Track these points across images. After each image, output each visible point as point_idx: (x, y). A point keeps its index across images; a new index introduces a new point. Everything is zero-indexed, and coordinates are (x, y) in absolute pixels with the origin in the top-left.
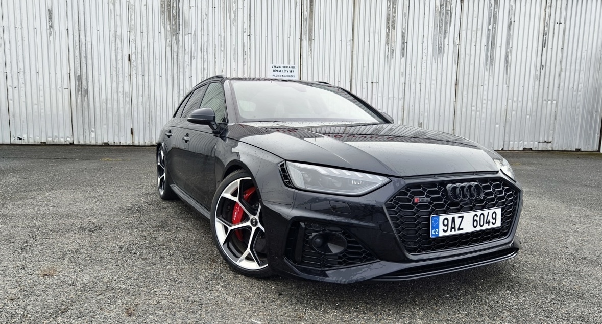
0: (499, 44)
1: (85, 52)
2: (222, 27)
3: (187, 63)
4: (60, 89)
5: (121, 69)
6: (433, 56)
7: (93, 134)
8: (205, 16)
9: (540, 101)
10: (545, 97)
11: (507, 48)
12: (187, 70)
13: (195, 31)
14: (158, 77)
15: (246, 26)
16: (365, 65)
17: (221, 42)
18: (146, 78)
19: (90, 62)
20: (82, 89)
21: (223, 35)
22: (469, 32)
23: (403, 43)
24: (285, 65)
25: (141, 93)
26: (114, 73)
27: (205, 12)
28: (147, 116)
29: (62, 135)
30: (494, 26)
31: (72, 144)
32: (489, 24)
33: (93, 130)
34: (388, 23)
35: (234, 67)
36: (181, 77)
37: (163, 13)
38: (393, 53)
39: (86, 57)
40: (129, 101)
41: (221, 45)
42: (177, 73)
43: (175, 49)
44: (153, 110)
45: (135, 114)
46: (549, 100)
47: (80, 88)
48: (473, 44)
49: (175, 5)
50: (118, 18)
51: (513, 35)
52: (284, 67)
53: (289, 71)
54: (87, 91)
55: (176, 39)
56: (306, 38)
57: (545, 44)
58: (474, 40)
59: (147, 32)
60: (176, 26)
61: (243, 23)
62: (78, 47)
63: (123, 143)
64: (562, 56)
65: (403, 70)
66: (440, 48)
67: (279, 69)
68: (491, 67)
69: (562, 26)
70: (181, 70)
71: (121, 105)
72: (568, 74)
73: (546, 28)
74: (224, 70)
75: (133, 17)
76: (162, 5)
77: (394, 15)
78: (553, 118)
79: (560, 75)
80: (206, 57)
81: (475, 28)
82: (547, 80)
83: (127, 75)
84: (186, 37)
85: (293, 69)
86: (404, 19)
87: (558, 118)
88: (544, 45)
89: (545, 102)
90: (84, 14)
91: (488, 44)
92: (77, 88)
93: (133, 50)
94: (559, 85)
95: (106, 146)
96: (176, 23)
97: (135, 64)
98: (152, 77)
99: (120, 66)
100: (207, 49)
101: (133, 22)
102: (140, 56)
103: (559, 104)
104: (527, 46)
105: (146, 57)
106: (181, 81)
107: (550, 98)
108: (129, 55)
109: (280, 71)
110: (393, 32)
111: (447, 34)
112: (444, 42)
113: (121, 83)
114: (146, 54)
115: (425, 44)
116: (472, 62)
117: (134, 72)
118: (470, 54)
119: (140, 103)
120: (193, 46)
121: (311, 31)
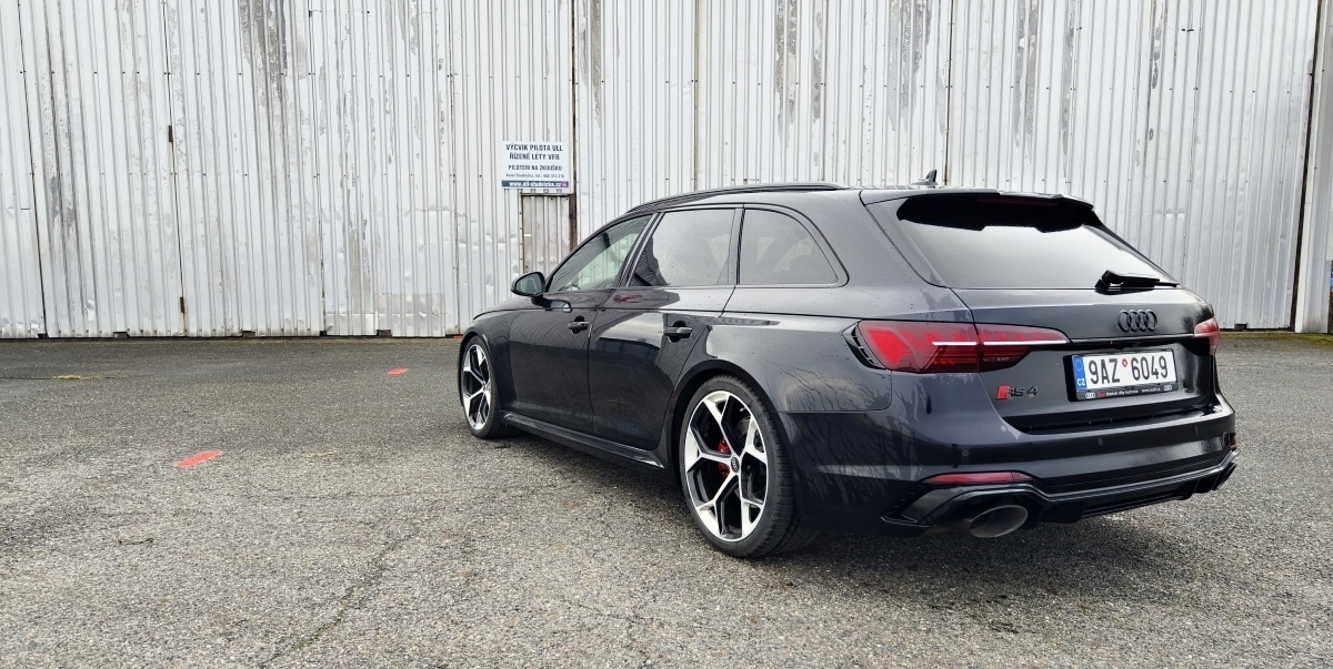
0: (1044, 84)
1: (65, 123)
2: (387, 58)
3: (306, 144)
4: (12, 211)
5: (151, 160)
6: (888, 113)
7: (91, 314)
8: (344, 33)
9: (1146, 214)
10: (1158, 205)
11: (1064, 92)
12: (307, 159)
13: (323, 69)
14: (238, 178)
15: (441, 53)
16: (728, 138)
17: (385, 92)
18: (211, 179)
19: (78, 146)
20: (62, 208)
21: (388, 75)
22: (973, 55)
23: (817, 86)
24: (539, 142)
25: (199, 214)
26: (135, 169)
27: (344, 22)
28: (217, 269)
29: (19, 316)
30: (1032, 41)
31: (43, 337)
32: (1021, 35)
33: (92, 303)
34: (779, 39)
35: (417, 149)
36: (294, 175)
37: (247, 27)
38: (792, 108)
39: (69, 135)
40: (173, 234)
41: (386, 100)
42: (285, 166)
43: (277, 111)
44: (230, 255)
45: (188, 264)
46: (1169, 212)
47: (58, 208)
48: (984, 84)
49: (272, 9)
50: (140, 42)
51: (1077, 61)
52: (535, 147)
53: (547, 157)
54: (74, 214)
55: (280, 89)
56: (586, 78)
57: (1155, 79)
58: (984, 73)
59: (211, 74)
60: (278, 58)
61: (434, 47)
62: (50, 111)
63: (162, 331)
64: (1196, 108)
65: (817, 148)
66: (904, 95)
67: (525, 152)
68: (1027, 136)
69: (1194, 35)
70: (293, 159)
71: (155, 245)
72: (1211, 148)
73: (1157, 43)
74: (393, 158)
75: (175, 39)
76: (242, 9)
77: (793, 19)
78: (1178, 254)
79: (1192, 153)
80: (350, 127)
81: (985, 47)
82: (1162, 164)
83: (166, 175)
84: (303, 84)
85: (556, 153)
86: (817, 29)
87: (1190, 253)
88: (1152, 83)
89: (1158, 217)
90: (61, 34)
91: (1018, 82)
92: (50, 207)
93: (178, 114)
94: (1192, 175)
95: (123, 340)
96: (277, 51)
97: (183, 148)
98: (224, 179)
99: (148, 153)
100: (352, 109)
101: (176, 51)
102: (194, 129)
103: (1194, 219)
104: (1113, 85)
105: (209, 133)
106: (294, 187)
107: (1170, 205)
108: (170, 128)
109: (526, 157)
110: (791, 60)
111: (921, 63)
112: (914, 80)
113: (152, 192)
114: (207, 124)
115: (868, 87)
116: (982, 125)
117: (181, 167)
118: (977, 108)
119: (200, 239)
120: (319, 103)
121: (596, 61)
